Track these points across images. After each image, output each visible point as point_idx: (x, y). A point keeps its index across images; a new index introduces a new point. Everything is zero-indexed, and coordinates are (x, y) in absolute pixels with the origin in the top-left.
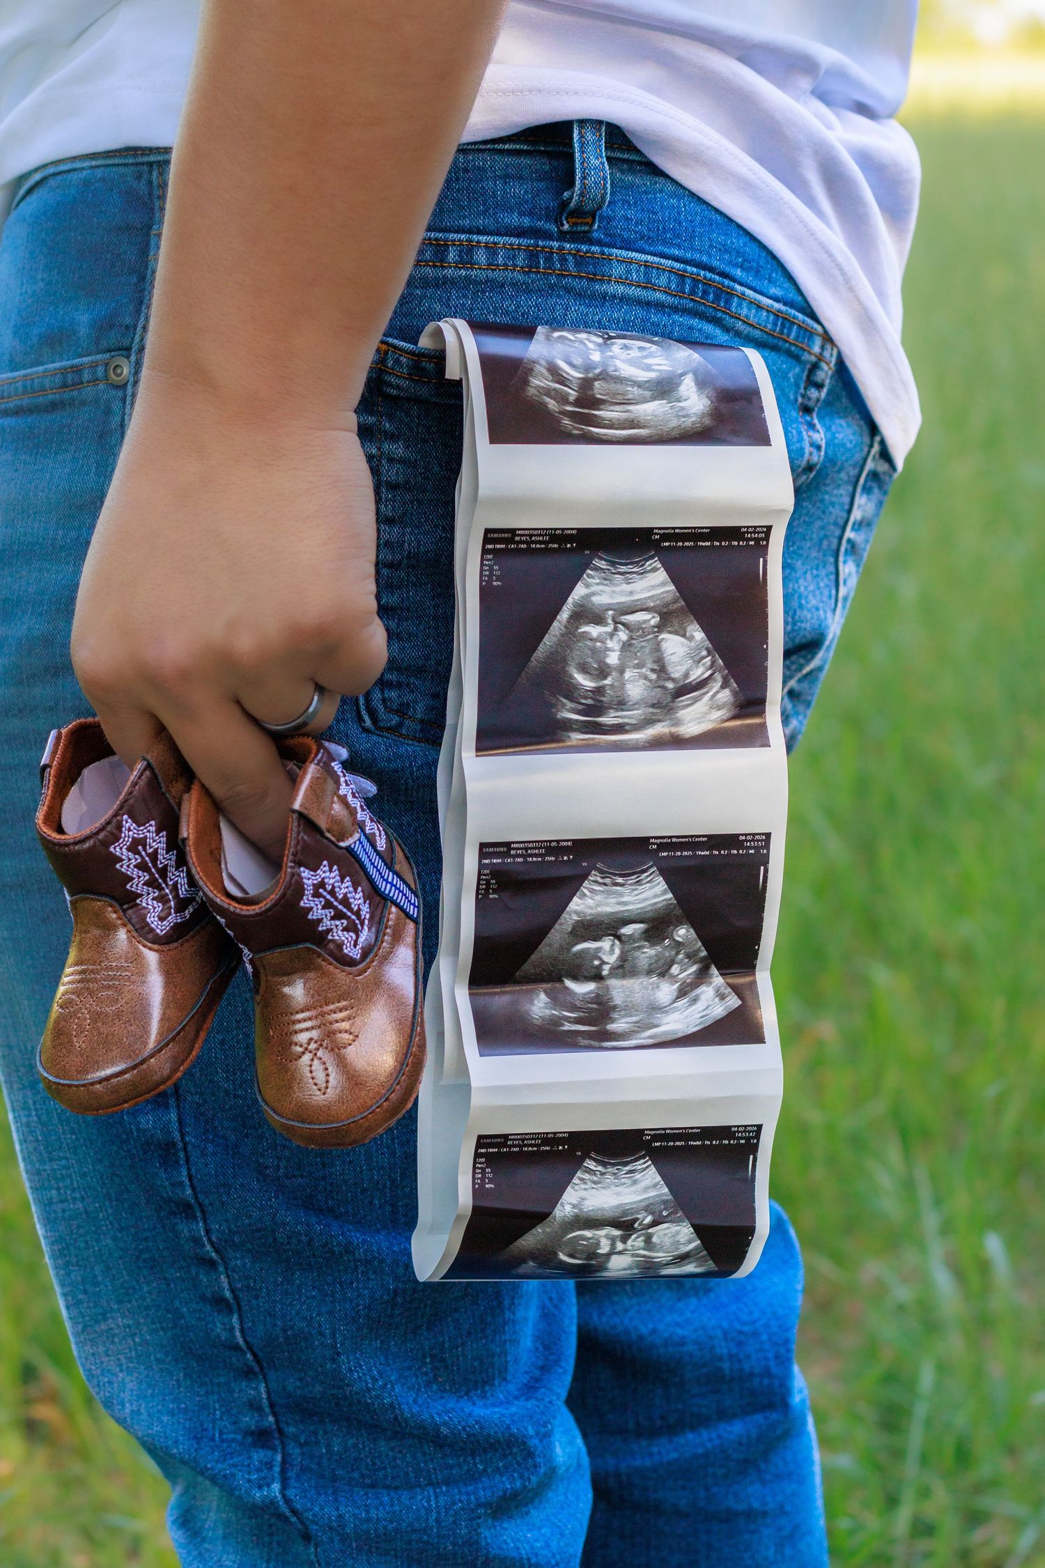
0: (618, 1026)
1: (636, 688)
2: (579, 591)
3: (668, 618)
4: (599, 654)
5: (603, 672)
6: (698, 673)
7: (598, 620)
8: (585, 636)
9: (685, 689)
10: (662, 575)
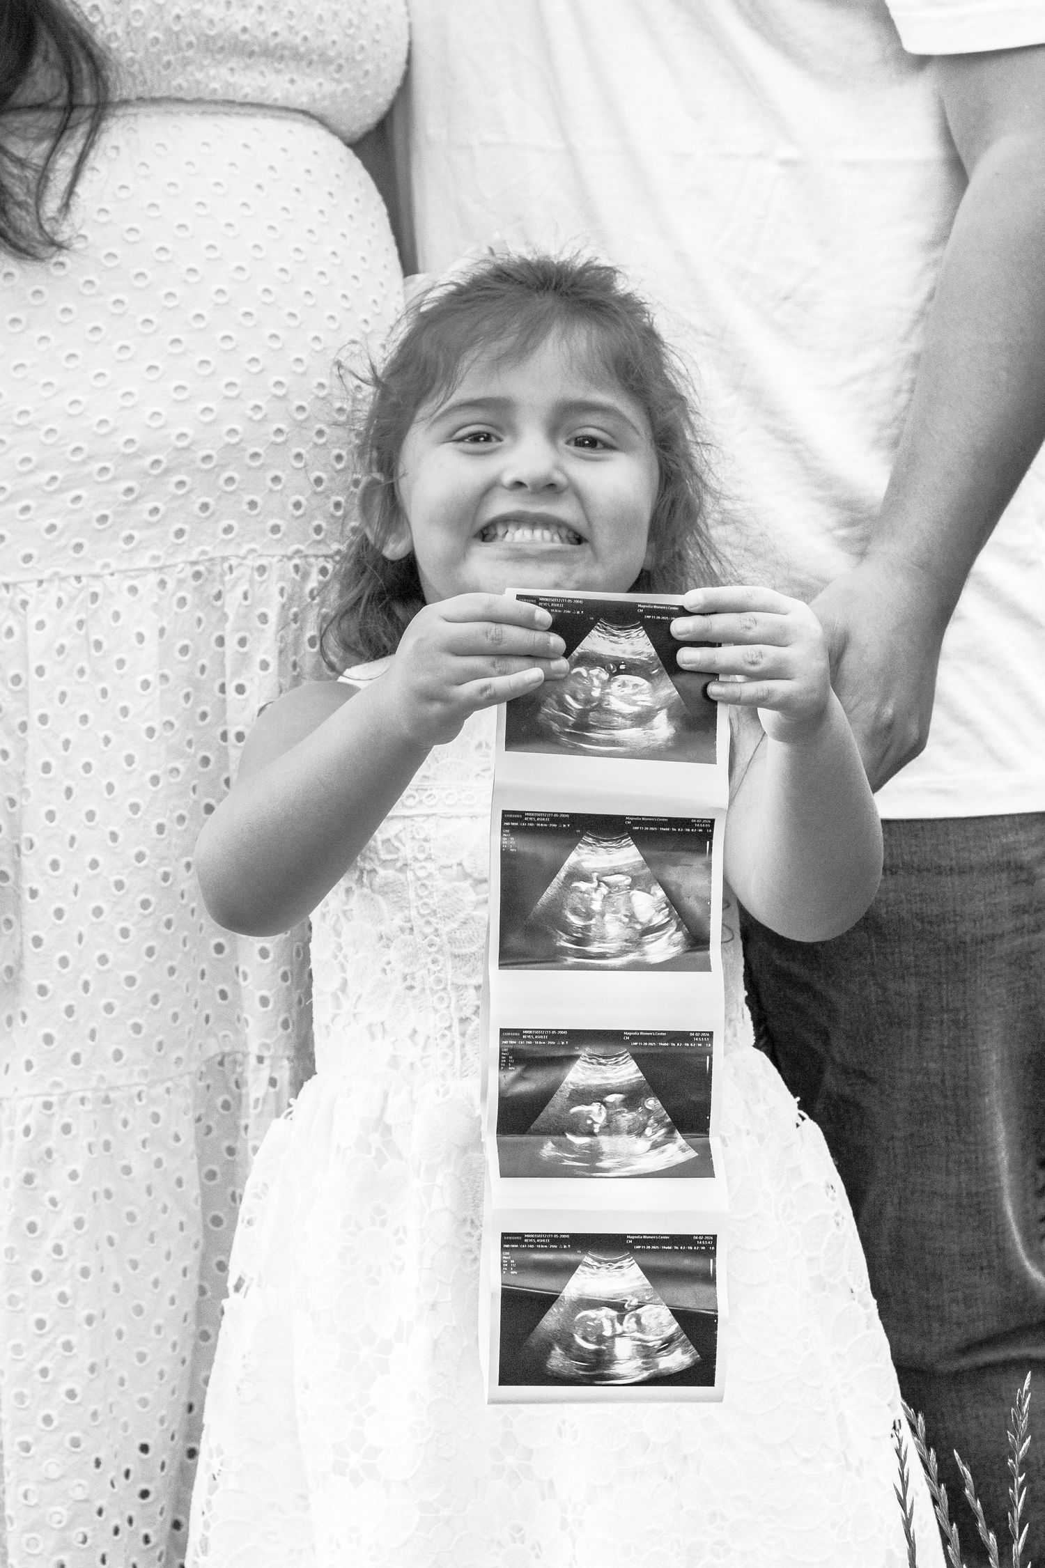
1: (613, 928)
2: (573, 858)
3: (637, 880)
4: (586, 902)
5: (589, 915)
6: (659, 920)
7: (587, 878)
8: (577, 889)
9: (649, 929)
10: (634, 850)
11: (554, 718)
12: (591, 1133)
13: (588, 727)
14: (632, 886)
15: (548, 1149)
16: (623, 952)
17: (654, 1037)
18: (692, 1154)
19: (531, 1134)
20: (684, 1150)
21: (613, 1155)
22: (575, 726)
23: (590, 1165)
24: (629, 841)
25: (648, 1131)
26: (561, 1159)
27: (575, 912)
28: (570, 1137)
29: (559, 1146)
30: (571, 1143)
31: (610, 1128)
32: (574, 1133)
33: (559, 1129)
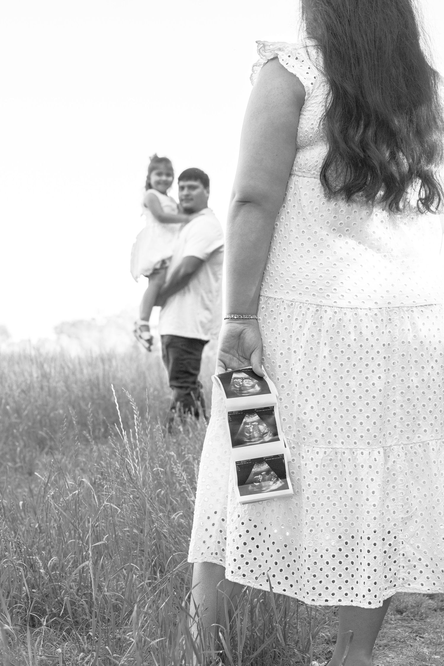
0: (264, 489)
1: (256, 435)
2: (244, 420)
3: (259, 422)
4: (249, 430)
5: (250, 433)
6: (266, 431)
7: (248, 425)
8: (246, 427)
9: (264, 434)
10: (257, 416)
11: (234, 390)
12: (259, 482)
13: (242, 391)
14: (258, 424)
15: (250, 487)
16: (259, 440)
17: (270, 457)
18: (283, 483)
19: (246, 484)
20: (281, 483)
21: (265, 486)
22: (239, 391)
23: (260, 490)
24: (256, 414)
25: (272, 479)
26: (253, 489)
27: (247, 433)
28: (255, 484)
29: (252, 486)
30: (255, 485)
31: (264, 480)
32: (256, 482)
33: (252, 482)
